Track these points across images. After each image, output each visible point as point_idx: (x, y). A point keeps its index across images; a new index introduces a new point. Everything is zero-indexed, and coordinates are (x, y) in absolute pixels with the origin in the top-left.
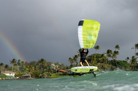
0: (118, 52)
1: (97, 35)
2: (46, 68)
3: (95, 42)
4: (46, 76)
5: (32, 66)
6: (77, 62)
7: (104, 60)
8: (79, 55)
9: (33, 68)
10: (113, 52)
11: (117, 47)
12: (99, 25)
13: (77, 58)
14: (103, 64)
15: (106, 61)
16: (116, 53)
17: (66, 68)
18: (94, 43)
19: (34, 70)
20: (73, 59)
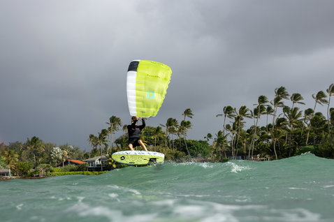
0: (189, 123)
1: (165, 92)
2: (42, 155)
3: (160, 106)
4: (43, 172)
5: (13, 151)
6: (107, 143)
7: (160, 139)
8: (110, 128)
9: (17, 156)
10: (179, 124)
11: (188, 112)
12: (170, 72)
13: (106, 135)
14: (158, 147)
15: (164, 142)
16: (186, 124)
17: (83, 155)
18: (157, 108)
19: (17, 160)
20: (98, 137)
